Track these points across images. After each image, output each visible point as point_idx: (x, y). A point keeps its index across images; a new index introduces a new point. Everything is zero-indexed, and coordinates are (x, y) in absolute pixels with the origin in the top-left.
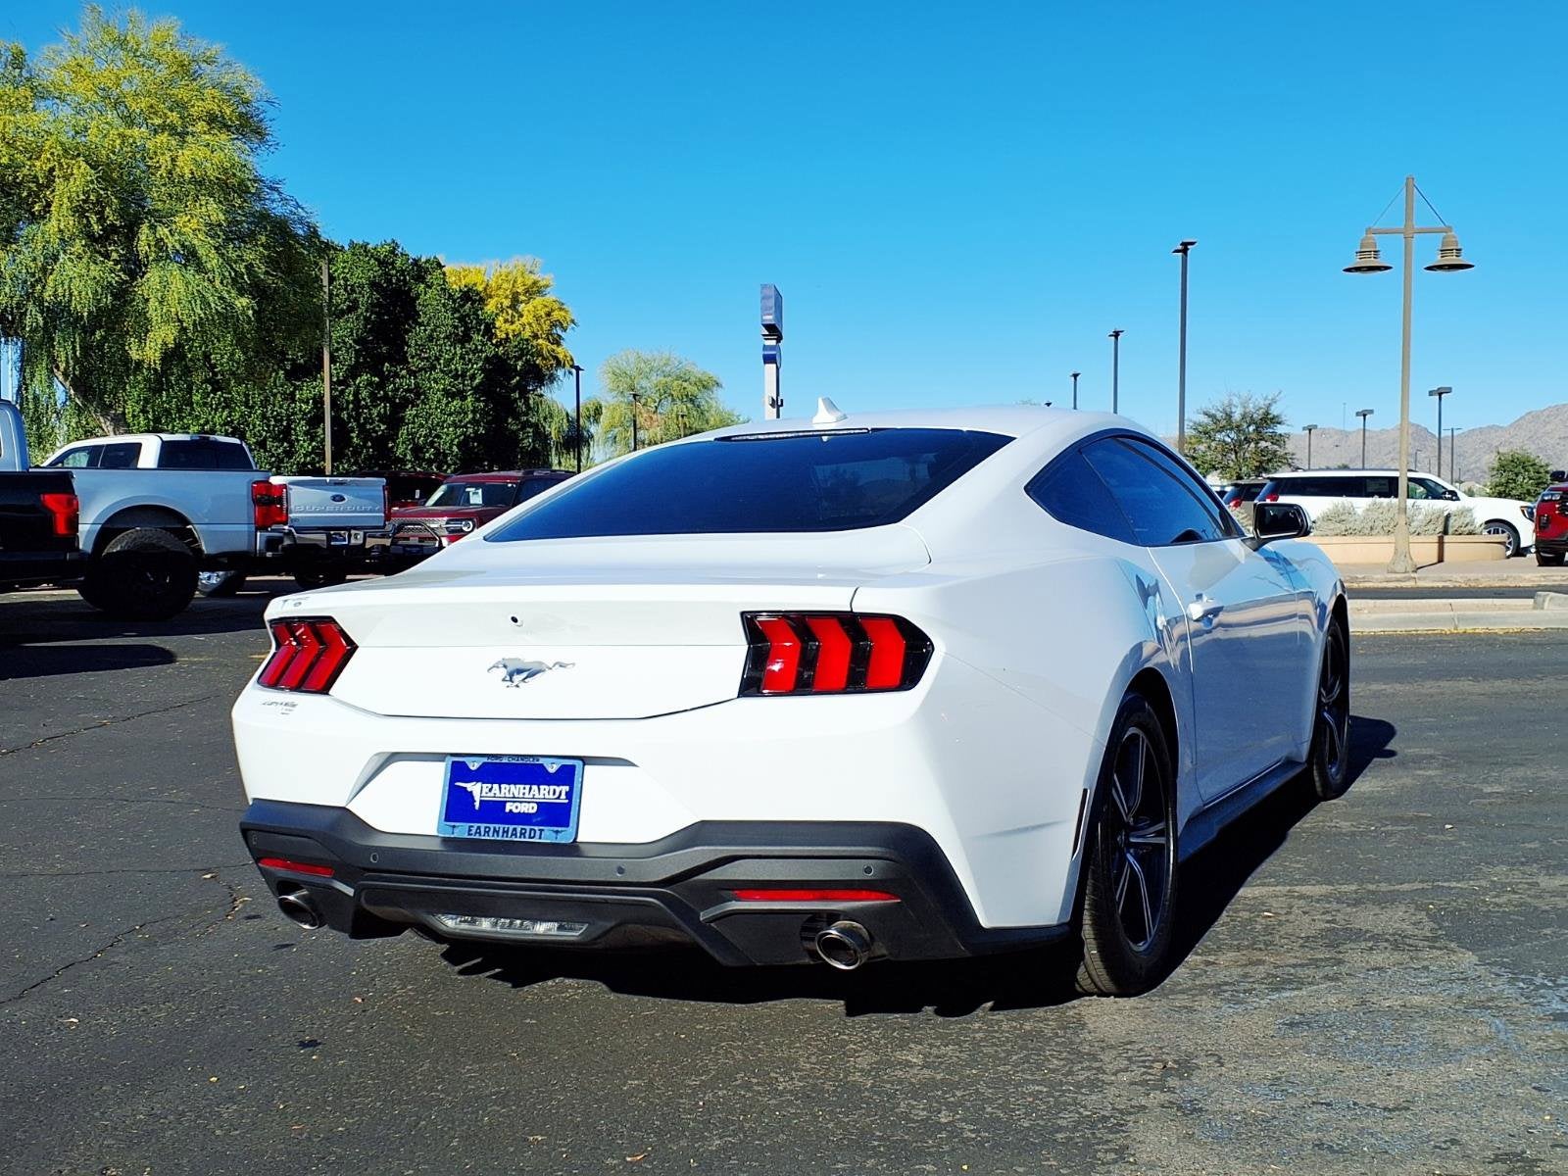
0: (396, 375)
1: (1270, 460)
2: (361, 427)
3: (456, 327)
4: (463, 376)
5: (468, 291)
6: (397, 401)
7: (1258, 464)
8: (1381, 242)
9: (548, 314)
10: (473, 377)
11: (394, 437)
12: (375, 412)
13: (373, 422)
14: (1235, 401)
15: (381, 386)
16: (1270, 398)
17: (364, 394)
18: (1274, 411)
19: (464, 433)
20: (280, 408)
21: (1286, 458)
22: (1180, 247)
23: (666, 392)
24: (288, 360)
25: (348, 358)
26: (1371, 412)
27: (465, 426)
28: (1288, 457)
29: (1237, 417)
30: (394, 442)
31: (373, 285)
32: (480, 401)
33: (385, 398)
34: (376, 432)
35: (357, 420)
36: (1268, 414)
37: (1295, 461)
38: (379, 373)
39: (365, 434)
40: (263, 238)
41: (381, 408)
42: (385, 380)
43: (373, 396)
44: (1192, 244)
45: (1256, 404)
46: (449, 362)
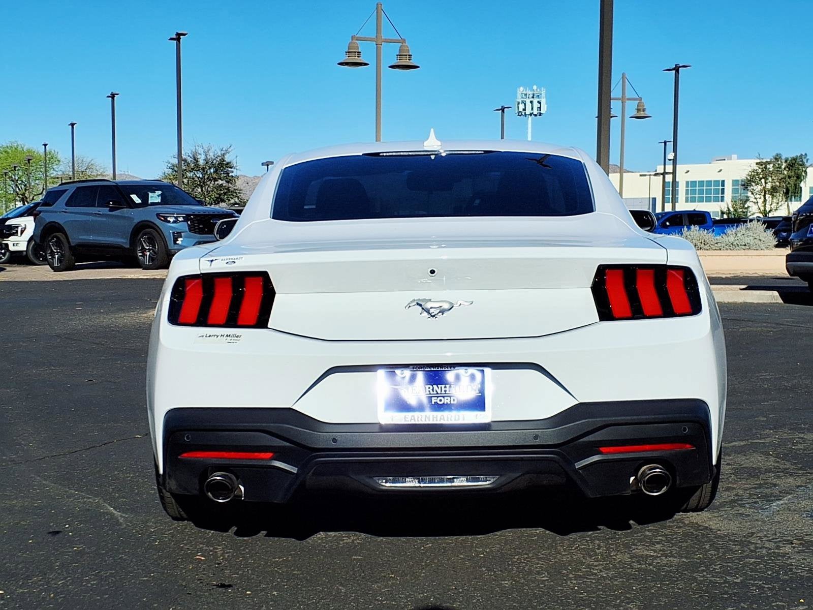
1: (225, 194)
7: (218, 196)
8: (361, 46)
14: (201, 151)
16: (224, 149)
18: (227, 159)
21: (236, 193)
22: (174, 36)
26: (272, 163)
28: (237, 191)
29: (201, 162)
36: (224, 161)
37: (242, 195)
44: (184, 35)
45: (214, 153)
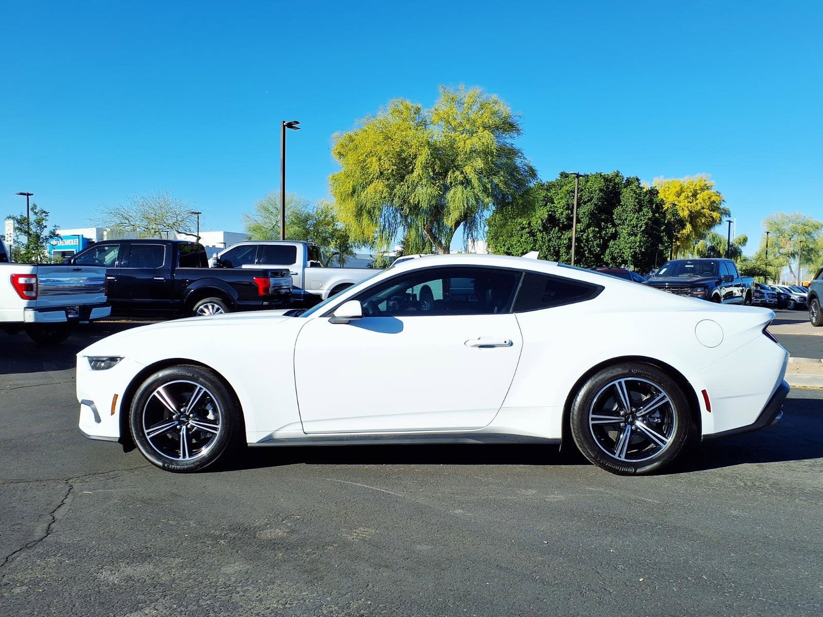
0: (607, 227)
2: (589, 249)
3: (635, 206)
4: (637, 226)
5: (651, 190)
6: (606, 238)
9: (709, 198)
10: (641, 227)
11: (603, 252)
12: (595, 243)
13: (594, 247)
15: (599, 232)
17: (591, 235)
19: (634, 251)
20: (554, 243)
23: (795, 231)
24: (560, 223)
25: (585, 221)
27: (635, 248)
30: (604, 255)
31: (601, 190)
32: (644, 237)
33: (601, 237)
34: (596, 251)
35: (587, 247)
38: (599, 226)
39: (590, 252)
40: (502, 173)
41: (598, 241)
42: (601, 229)
43: (594, 236)
46: (631, 220)
